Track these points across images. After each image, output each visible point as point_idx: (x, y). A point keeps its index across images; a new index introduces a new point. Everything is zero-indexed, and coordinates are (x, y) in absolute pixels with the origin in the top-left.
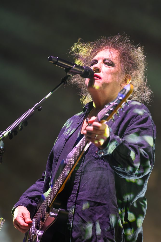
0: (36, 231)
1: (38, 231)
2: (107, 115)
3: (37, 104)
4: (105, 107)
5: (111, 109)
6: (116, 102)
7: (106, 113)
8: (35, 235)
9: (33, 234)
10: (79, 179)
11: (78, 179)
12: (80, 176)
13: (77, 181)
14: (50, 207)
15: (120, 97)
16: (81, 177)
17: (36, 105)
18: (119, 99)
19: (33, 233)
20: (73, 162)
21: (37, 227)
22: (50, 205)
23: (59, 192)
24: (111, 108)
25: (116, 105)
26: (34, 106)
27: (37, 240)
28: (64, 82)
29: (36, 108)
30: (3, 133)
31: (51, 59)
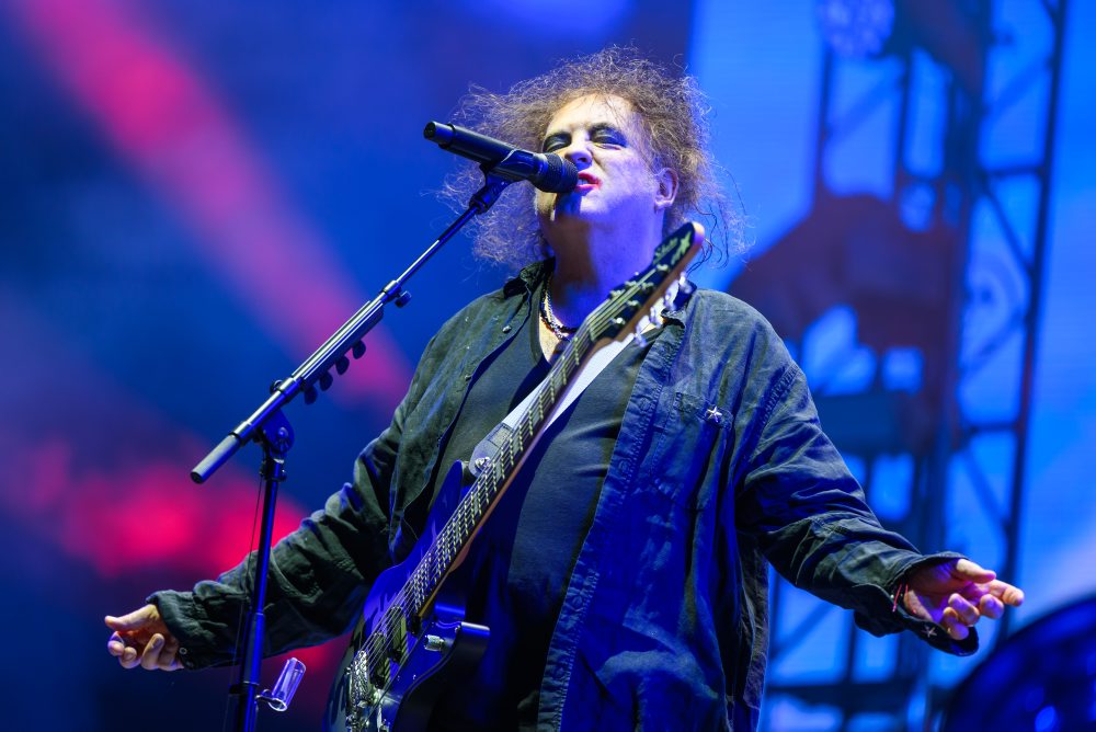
0: (372, 692)
1: (378, 694)
2: (619, 321)
3: (393, 282)
4: (610, 297)
5: (632, 303)
6: (647, 281)
7: (616, 318)
8: (370, 704)
9: (361, 704)
14: (421, 615)
15: (662, 263)
17: (387, 288)
18: (657, 270)
19: (364, 700)
20: (500, 474)
21: (377, 680)
22: (420, 609)
23: (452, 569)
24: (631, 299)
25: (648, 290)
26: (383, 291)
27: (380, 723)
28: (479, 206)
29: (388, 298)
30: (283, 387)
31: (432, 133)
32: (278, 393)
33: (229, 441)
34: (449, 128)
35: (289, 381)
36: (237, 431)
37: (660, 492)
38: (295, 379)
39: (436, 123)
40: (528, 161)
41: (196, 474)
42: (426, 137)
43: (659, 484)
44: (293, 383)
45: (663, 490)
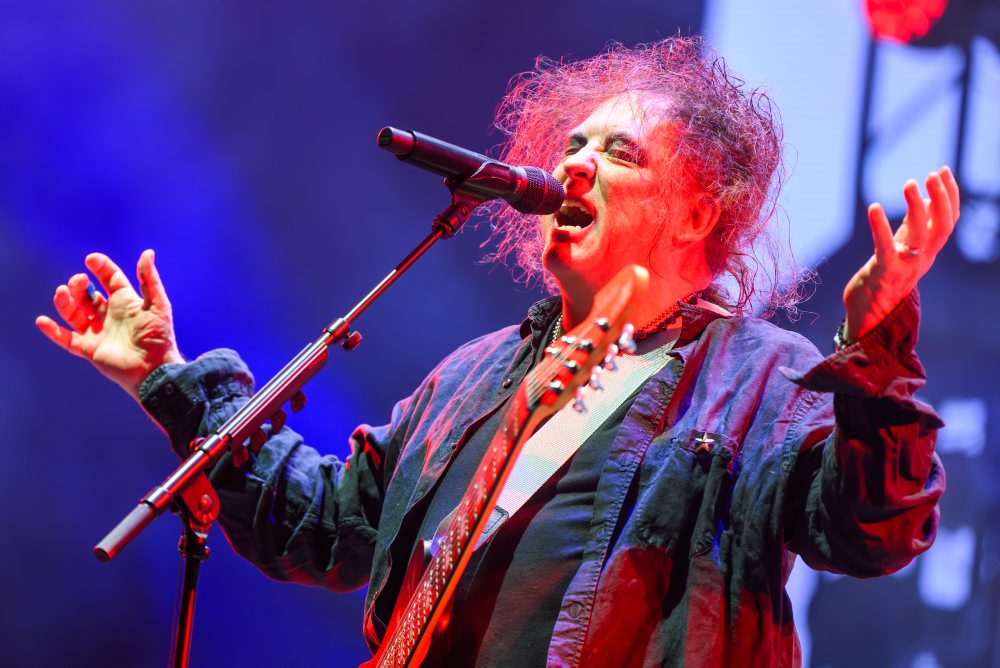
2: (557, 384)
3: (340, 321)
5: (572, 364)
10: (587, 619)
11: (582, 616)
12: (589, 607)
13: (578, 626)
15: (600, 316)
16: (591, 611)
17: (333, 327)
18: (596, 324)
24: (568, 359)
25: (589, 349)
26: (327, 331)
28: (445, 230)
29: (335, 339)
30: (206, 446)
31: (388, 141)
32: (200, 453)
33: (140, 511)
34: (409, 135)
35: (214, 438)
36: (151, 498)
37: (651, 547)
38: (221, 436)
39: (392, 129)
40: (504, 176)
41: (100, 550)
42: (381, 146)
43: (649, 537)
44: (218, 441)
45: (654, 543)
